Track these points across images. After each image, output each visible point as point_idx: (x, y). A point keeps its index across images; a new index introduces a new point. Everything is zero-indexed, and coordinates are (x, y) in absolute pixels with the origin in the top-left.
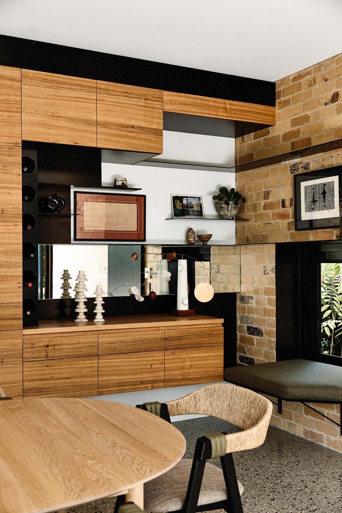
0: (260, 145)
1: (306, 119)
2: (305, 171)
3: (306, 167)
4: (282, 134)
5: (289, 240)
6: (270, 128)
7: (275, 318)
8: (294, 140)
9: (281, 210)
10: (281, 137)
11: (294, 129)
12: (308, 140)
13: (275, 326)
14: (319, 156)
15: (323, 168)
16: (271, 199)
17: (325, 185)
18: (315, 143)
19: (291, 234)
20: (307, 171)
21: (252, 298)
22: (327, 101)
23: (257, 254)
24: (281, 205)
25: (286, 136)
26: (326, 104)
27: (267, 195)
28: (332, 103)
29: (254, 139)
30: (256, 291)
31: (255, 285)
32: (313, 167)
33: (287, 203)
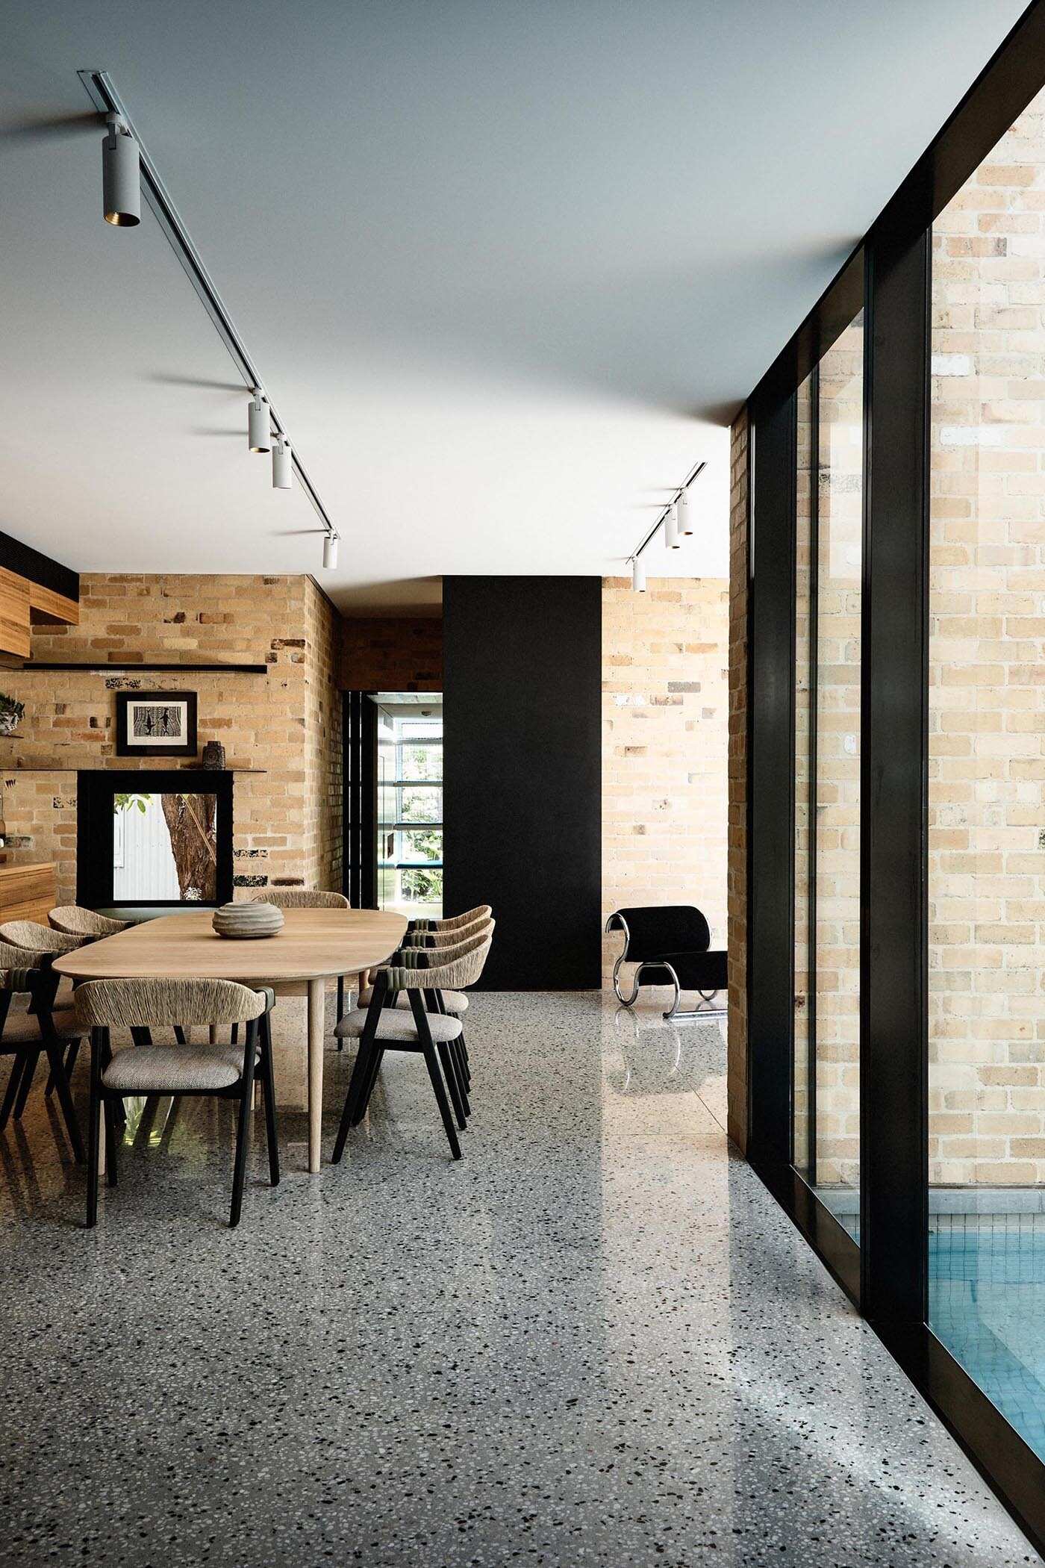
0: (48, 644)
1: (135, 631)
2: (131, 689)
3: (135, 685)
4: (90, 639)
5: (104, 767)
6: (68, 626)
7: (75, 862)
8: (111, 650)
9: (89, 730)
10: (90, 642)
11: (113, 637)
12: (139, 655)
13: (76, 871)
14: (154, 675)
15: (160, 690)
16: (68, 714)
17: (166, 709)
18: (149, 660)
19: (107, 760)
20: (135, 690)
21: (29, 839)
22: (168, 619)
23: (39, 782)
24: (89, 724)
25: (97, 643)
26: (165, 621)
27: (61, 708)
28: (175, 622)
29: (34, 633)
30: (37, 830)
31: (34, 822)
32: (144, 686)
33: (101, 722)
